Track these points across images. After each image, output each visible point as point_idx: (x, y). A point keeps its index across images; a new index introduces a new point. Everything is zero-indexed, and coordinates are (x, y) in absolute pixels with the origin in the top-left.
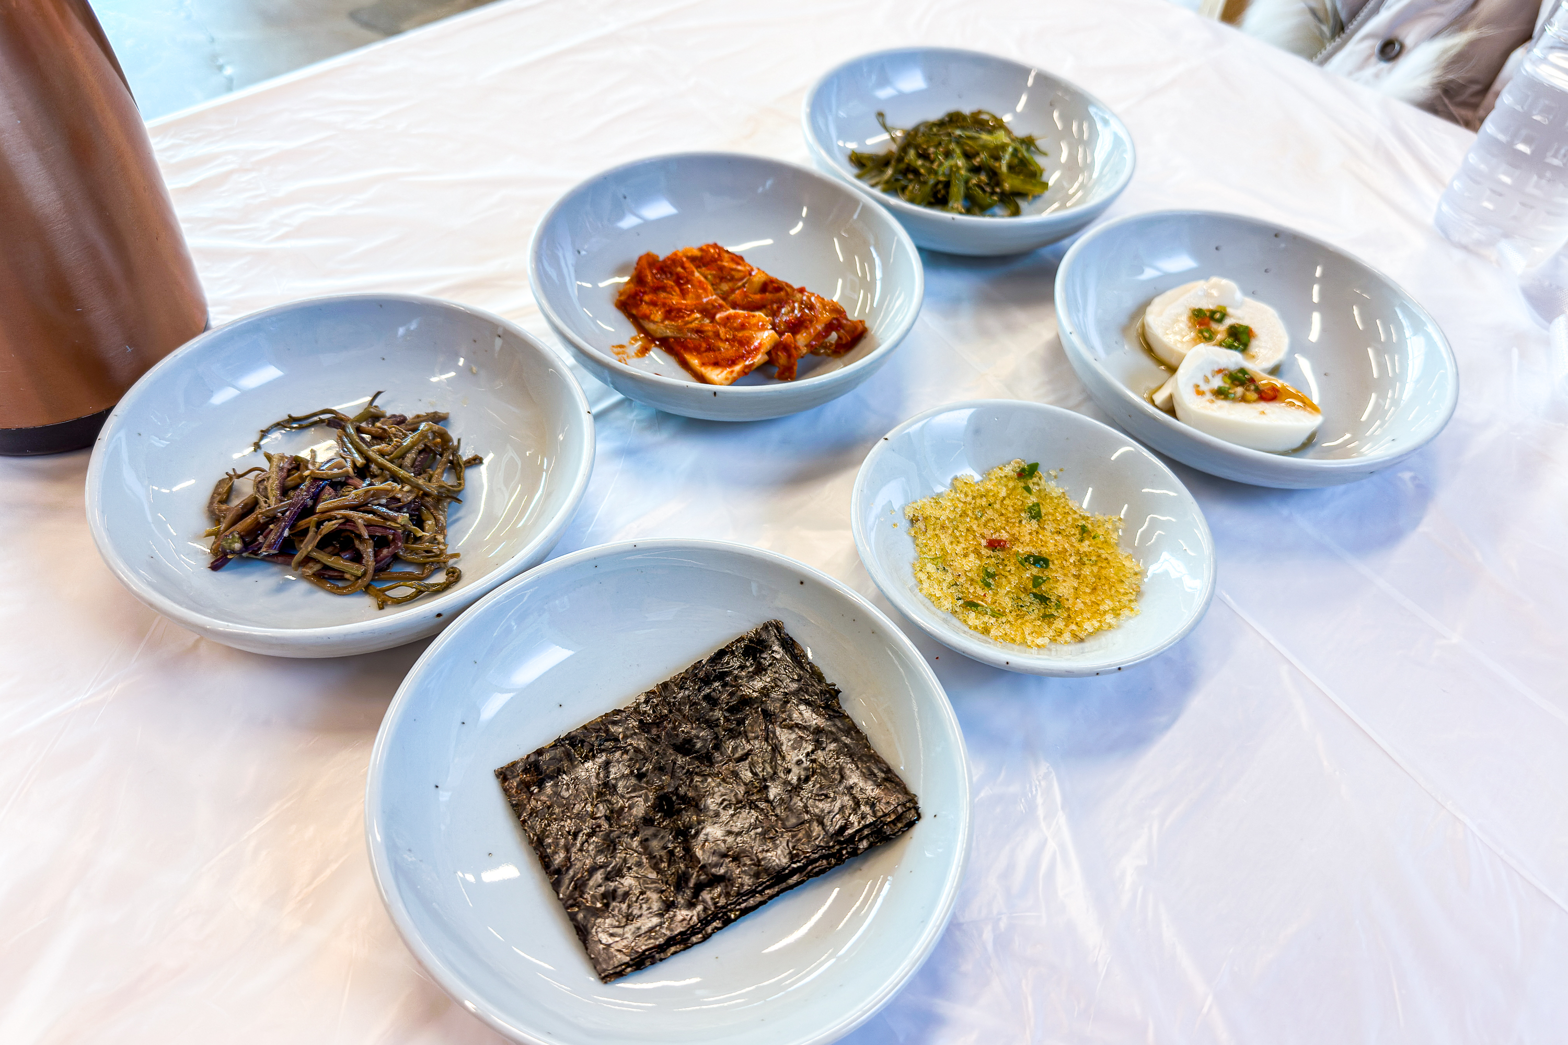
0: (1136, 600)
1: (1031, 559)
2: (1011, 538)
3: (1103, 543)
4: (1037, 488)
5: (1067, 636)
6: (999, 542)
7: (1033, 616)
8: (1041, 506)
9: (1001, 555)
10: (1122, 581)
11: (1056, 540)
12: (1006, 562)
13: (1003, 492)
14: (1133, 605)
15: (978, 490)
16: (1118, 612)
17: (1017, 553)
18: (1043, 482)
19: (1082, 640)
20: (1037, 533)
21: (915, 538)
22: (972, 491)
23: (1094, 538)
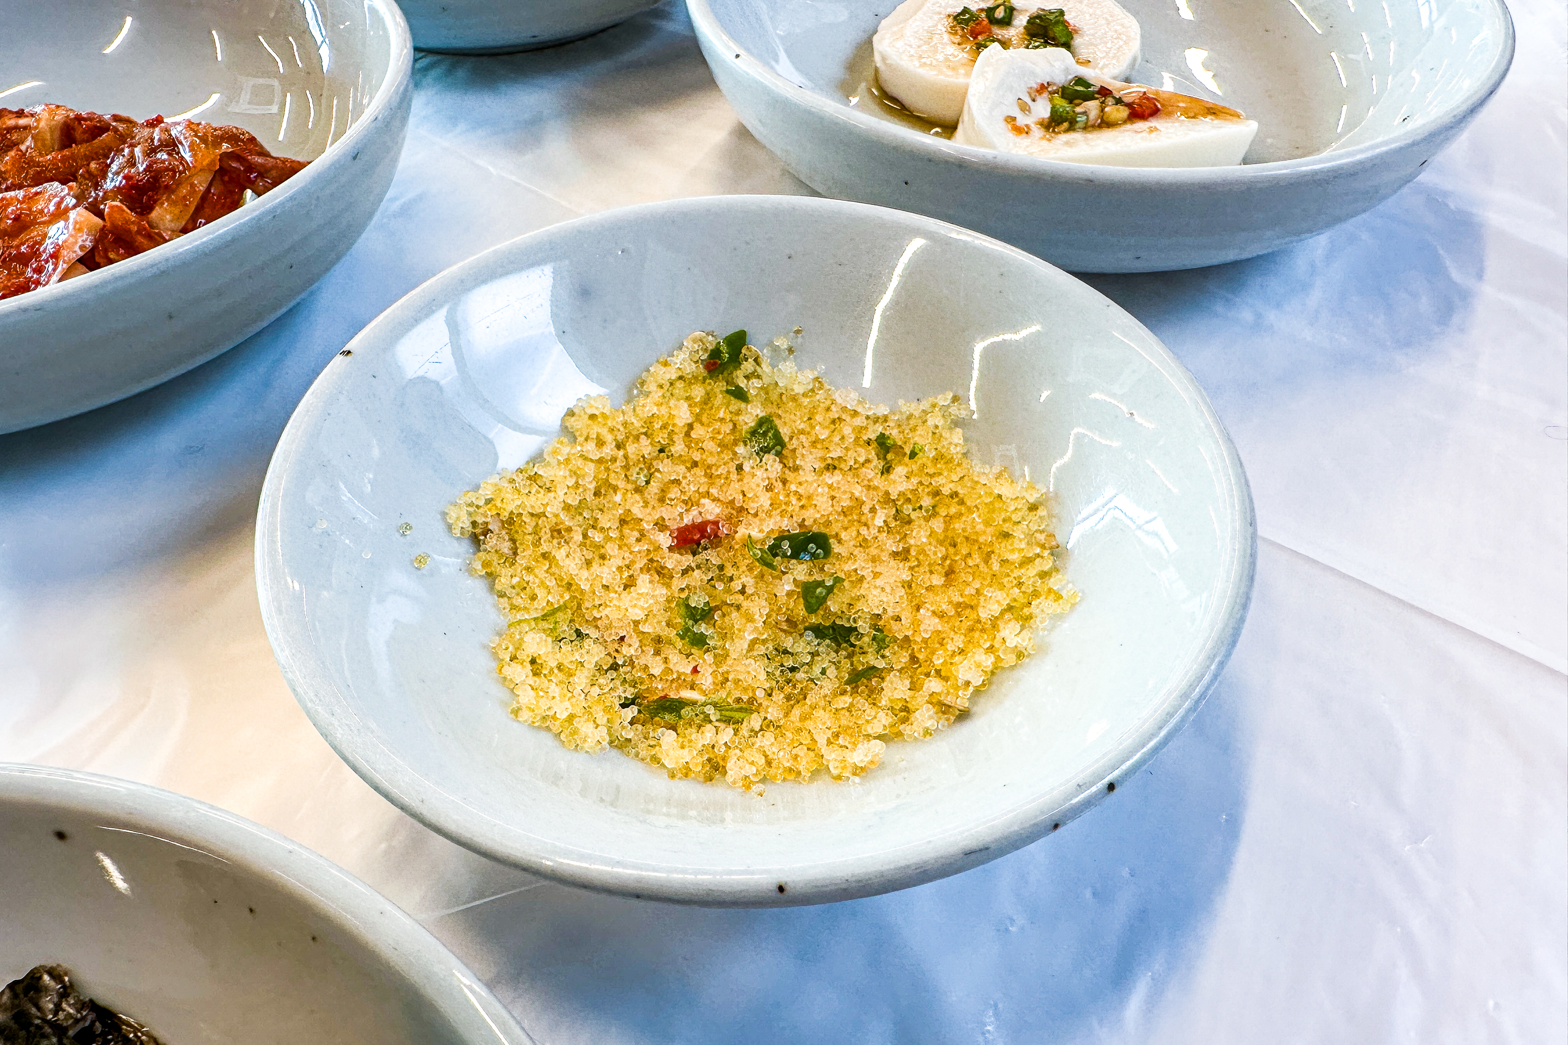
0: (1056, 569)
1: (786, 545)
2: (727, 511)
3: (936, 460)
4: (756, 383)
5: (925, 716)
6: (700, 528)
7: (828, 686)
8: (777, 422)
9: (712, 557)
10: (1006, 535)
11: (830, 487)
12: (729, 571)
13: (683, 414)
14: (1054, 582)
15: (625, 424)
16: (1026, 611)
17: (749, 542)
18: (766, 368)
19: (963, 716)
20: (784, 482)
21: (491, 577)
22: (612, 430)
23: (913, 455)
